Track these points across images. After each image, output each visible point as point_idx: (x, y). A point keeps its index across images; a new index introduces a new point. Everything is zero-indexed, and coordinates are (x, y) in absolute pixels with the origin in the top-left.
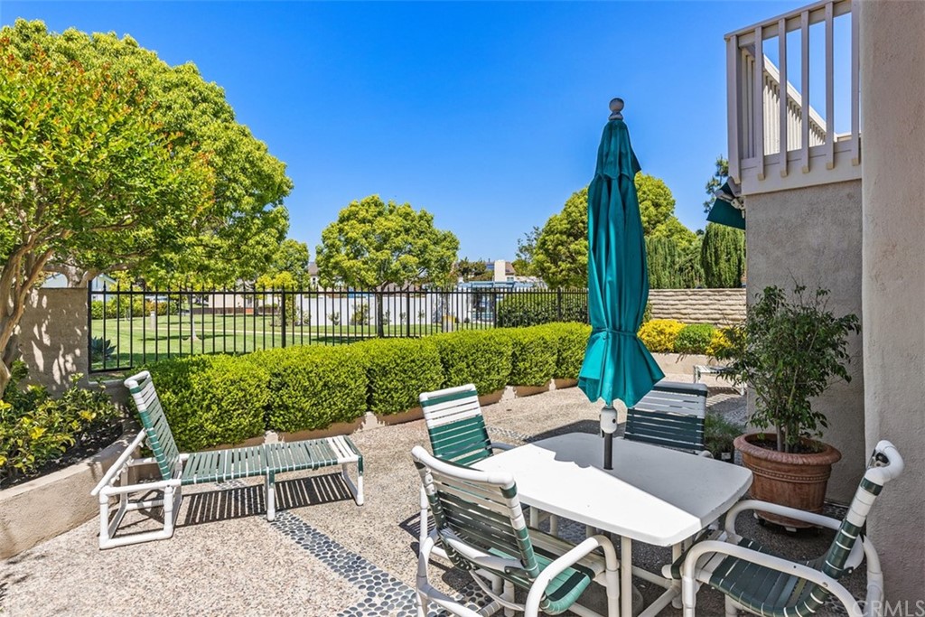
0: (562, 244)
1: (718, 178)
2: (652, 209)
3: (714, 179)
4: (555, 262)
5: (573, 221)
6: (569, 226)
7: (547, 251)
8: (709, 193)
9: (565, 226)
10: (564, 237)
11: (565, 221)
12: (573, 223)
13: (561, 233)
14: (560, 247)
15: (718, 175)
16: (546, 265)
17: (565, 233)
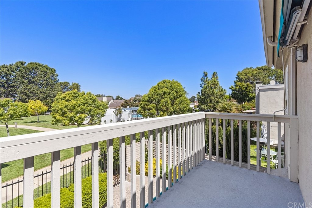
0: (146, 105)
1: (204, 77)
2: (175, 94)
3: (203, 77)
4: (144, 111)
5: (150, 97)
6: (148, 99)
7: (142, 107)
8: (201, 81)
9: (147, 99)
10: (147, 103)
11: (147, 97)
12: (150, 98)
13: (146, 101)
14: (145, 106)
15: (204, 76)
16: (142, 111)
17: (147, 101)
